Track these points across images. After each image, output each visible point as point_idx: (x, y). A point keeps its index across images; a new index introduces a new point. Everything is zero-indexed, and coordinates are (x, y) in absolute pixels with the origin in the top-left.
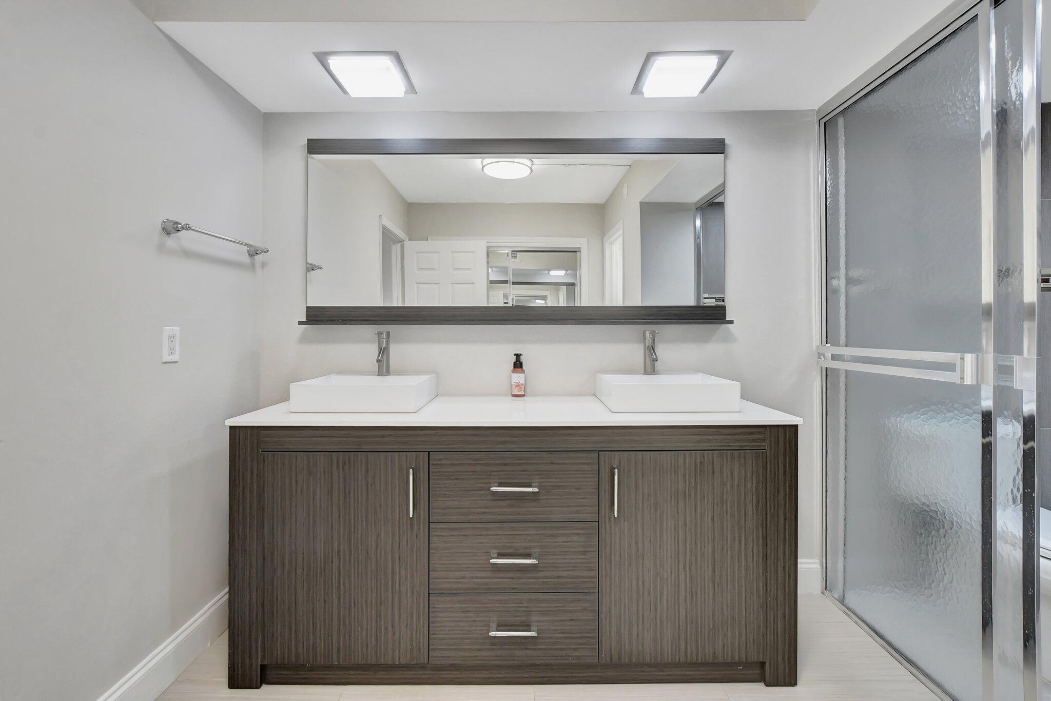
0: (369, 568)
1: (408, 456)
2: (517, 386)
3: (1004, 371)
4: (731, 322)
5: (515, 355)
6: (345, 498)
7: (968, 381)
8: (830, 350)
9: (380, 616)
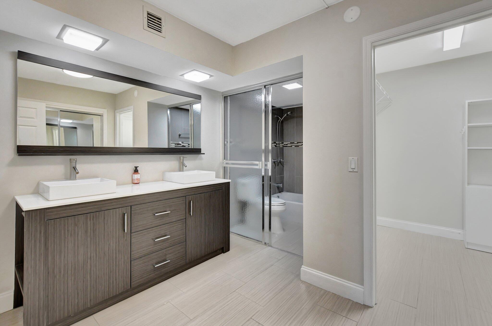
0: (105, 258)
1: (123, 209)
2: (137, 179)
3: (266, 165)
4: (204, 154)
5: (135, 167)
6: (94, 232)
7: (260, 168)
8: (225, 161)
9: (110, 278)
